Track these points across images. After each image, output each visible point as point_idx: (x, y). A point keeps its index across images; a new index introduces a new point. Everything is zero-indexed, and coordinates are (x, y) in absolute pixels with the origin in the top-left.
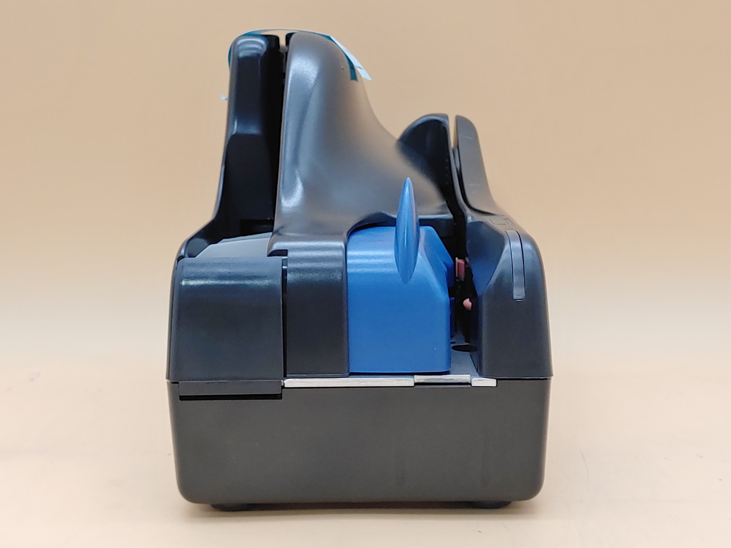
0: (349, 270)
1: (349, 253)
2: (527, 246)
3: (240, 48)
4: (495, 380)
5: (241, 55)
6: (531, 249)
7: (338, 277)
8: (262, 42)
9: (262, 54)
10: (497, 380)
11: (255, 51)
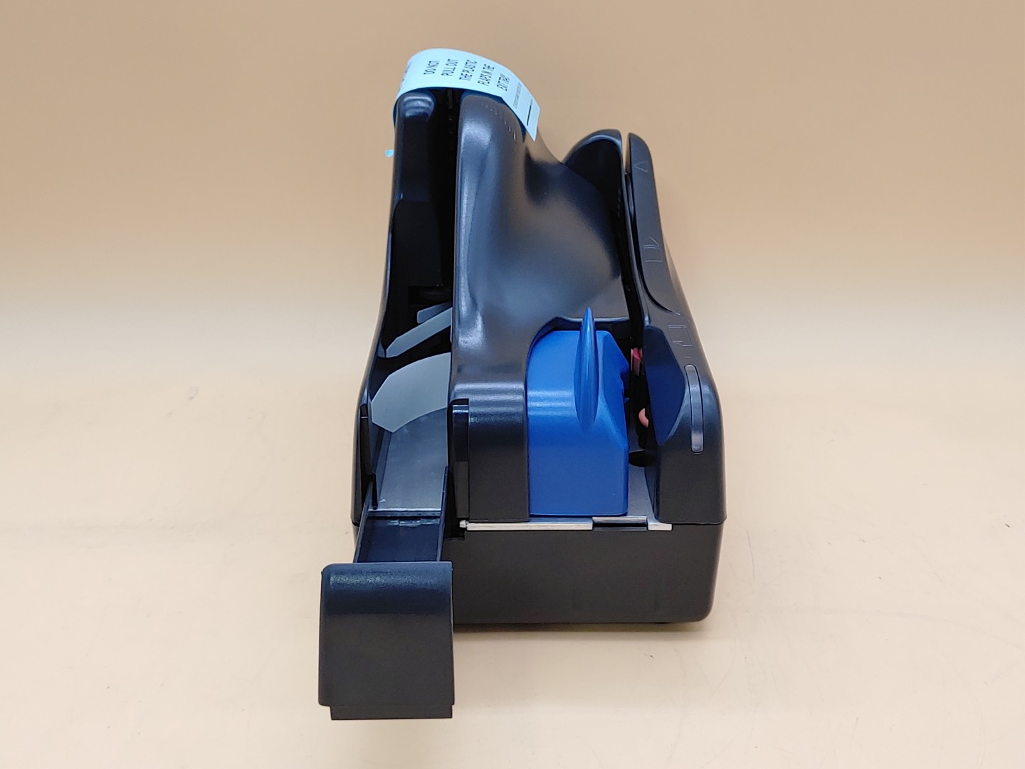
0: (530, 413)
1: (530, 393)
2: (706, 389)
3: (408, 105)
4: (671, 525)
5: (408, 114)
6: (709, 393)
7: (519, 419)
8: (429, 99)
9: (430, 113)
10: (673, 525)
11: (421, 110)
